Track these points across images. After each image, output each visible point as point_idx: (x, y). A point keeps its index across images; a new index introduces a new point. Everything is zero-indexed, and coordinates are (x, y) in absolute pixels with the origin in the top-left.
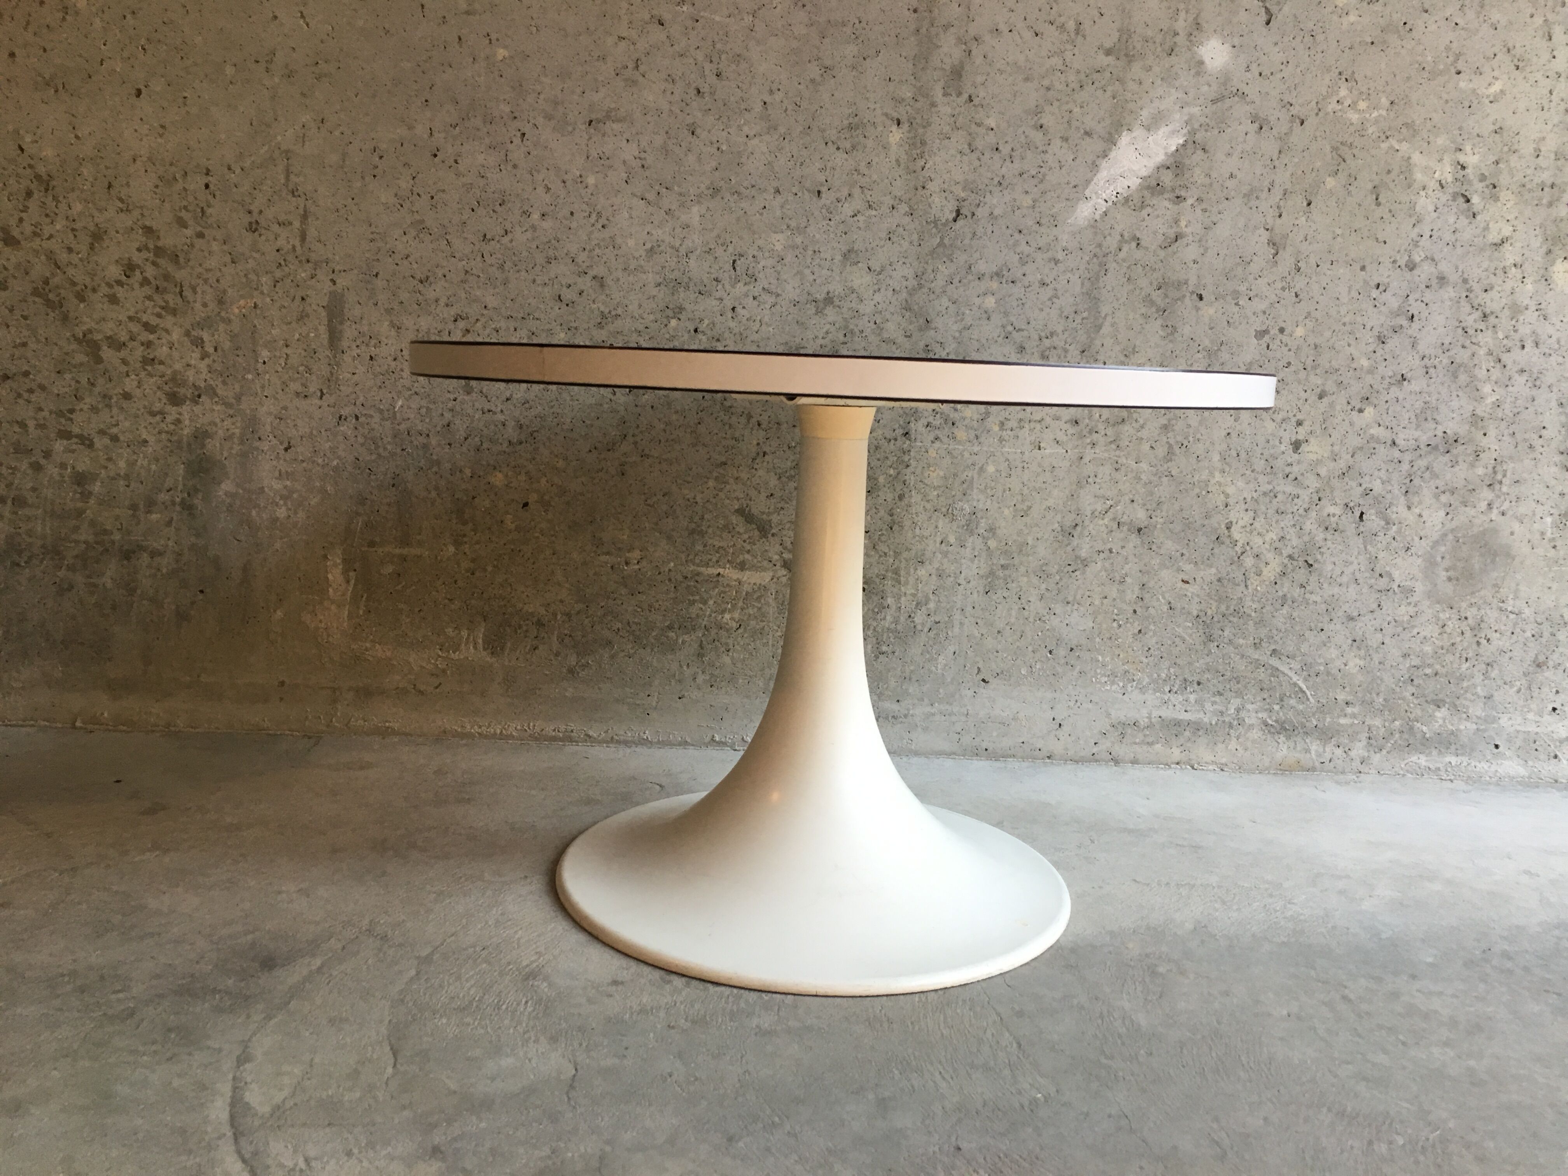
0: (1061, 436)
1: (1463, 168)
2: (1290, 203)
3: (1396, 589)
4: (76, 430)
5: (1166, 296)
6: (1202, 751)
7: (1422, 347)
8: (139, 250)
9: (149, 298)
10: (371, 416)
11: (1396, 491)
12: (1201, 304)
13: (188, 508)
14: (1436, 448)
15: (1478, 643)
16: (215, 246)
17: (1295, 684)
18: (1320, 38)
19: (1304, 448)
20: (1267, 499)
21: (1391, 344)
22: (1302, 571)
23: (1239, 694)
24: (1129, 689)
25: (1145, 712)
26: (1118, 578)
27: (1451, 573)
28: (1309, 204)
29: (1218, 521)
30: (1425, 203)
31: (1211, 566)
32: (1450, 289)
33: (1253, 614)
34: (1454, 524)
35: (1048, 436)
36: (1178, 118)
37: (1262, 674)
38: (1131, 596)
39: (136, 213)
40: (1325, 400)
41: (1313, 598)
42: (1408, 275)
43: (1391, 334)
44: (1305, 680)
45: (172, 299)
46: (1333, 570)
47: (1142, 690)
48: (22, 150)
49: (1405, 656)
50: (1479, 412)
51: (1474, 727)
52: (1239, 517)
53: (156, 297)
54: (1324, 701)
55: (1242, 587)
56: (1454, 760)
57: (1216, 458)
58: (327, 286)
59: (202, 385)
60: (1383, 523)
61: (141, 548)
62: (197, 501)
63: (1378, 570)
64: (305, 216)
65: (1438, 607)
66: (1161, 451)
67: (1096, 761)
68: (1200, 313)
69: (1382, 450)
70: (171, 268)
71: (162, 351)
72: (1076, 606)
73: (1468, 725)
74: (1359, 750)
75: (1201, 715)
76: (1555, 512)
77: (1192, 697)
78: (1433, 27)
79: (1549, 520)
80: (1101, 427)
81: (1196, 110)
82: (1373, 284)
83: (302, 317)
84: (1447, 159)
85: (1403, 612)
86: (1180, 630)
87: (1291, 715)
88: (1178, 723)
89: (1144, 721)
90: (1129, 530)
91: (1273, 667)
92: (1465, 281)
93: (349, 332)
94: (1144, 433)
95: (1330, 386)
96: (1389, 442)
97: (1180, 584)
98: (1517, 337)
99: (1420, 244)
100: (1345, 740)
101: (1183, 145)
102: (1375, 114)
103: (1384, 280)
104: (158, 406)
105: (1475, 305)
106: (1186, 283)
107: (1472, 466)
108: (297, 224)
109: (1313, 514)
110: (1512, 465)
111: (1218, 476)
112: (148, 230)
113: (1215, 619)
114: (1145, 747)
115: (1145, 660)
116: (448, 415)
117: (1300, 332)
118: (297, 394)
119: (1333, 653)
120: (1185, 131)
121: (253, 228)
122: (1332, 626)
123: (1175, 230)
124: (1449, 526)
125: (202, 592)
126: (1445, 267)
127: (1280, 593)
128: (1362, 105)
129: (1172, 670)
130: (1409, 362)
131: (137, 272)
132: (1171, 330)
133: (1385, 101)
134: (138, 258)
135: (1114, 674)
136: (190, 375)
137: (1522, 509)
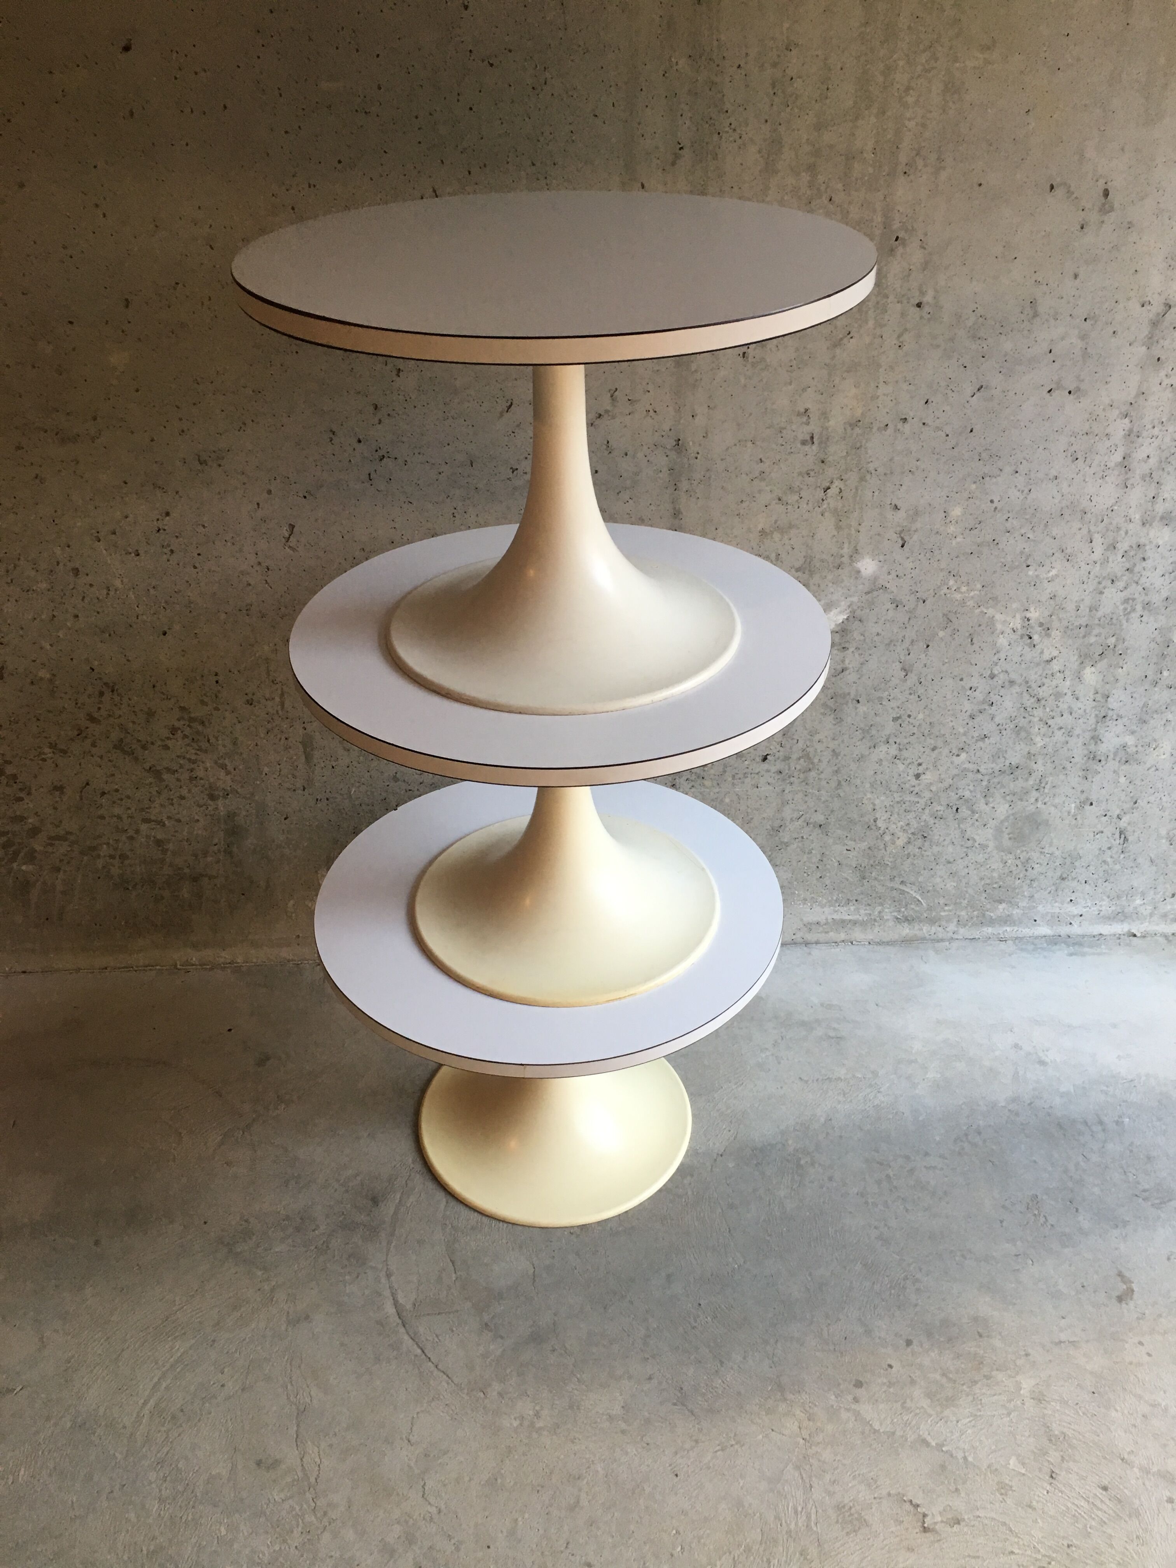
0: (770, 780)
1: (1028, 620)
2: (915, 647)
3: (977, 846)
4: (153, 818)
5: (836, 702)
6: (858, 934)
7: (997, 720)
8: (179, 720)
9: (188, 745)
10: (336, 798)
11: (979, 796)
12: (858, 705)
13: (229, 853)
14: (1004, 772)
15: (1026, 870)
16: (227, 714)
17: (915, 897)
18: (937, 552)
19: (923, 777)
20: (899, 805)
21: (978, 719)
22: (920, 840)
23: (881, 904)
24: (814, 906)
25: (824, 917)
26: (807, 851)
27: (1011, 836)
28: (928, 646)
29: (869, 818)
30: (1002, 641)
31: (864, 841)
32: (1017, 687)
33: (890, 864)
34: (1014, 811)
35: (762, 781)
36: (844, 604)
37: (895, 893)
38: (815, 860)
39: (173, 701)
40: (936, 752)
41: (926, 853)
42: (991, 682)
43: (978, 714)
44: (921, 895)
45: (204, 745)
46: (939, 839)
47: (823, 906)
48: (93, 670)
49: (982, 879)
50: (1032, 752)
51: (1022, 912)
52: (882, 816)
53: (195, 745)
54: (932, 905)
55: (883, 851)
56: (1008, 929)
57: (868, 785)
58: (301, 731)
59: (229, 788)
60: (970, 813)
61: (202, 875)
62: (235, 849)
63: (966, 837)
64: (282, 695)
65: (1003, 854)
66: (833, 784)
67: (795, 943)
68: (858, 710)
69: (970, 775)
70: (200, 728)
71: (200, 773)
72: (781, 867)
73: (1018, 911)
74: (952, 927)
75: (858, 916)
76: (1078, 801)
77: (852, 908)
78: (1012, 541)
79: (1073, 805)
80: (796, 774)
81: (855, 599)
82: (968, 687)
83: (287, 748)
84: (1018, 616)
85: (981, 858)
86: (845, 875)
87: (911, 913)
88: (843, 921)
89: (823, 921)
90: (814, 826)
91: (901, 890)
92: (1027, 682)
93: (317, 754)
94: (822, 776)
95: (940, 743)
96: (975, 771)
97: (845, 852)
98: (1059, 710)
99: (999, 664)
100: (943, 923)
101: (847, 619)
102: (972, 594)
103: (975, 685)
104: (201, 802)
105: (1033, 695)
106: (849, 694)
107: (1027, 780)
108: (277, 699)
109: (927, 811)
110: (1051, 778)
111: (869, 795)
112: (183, 709)
113: (867, 868)
114: (823, 934)
115: (824, 891)
116: (384, 795)
117: (921, 716)
118: (289, 789)
119: (938, 880)
120: (848, 611)
121: (250, 703)
122: (938, 867)
123: (842, 666)
124: (1010, 812)
125: (243, 894)
126: (1013, 676)
127: (906, 852)
128: (964, 589)
129: (840, 895)
130: (988, 727)
131: (179, 732)
132: (839, 720)
133: (979, 586)
134: (177, 724)
135: (805, 900)
136: (220, 784)
137: (1057, 801)
